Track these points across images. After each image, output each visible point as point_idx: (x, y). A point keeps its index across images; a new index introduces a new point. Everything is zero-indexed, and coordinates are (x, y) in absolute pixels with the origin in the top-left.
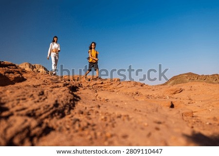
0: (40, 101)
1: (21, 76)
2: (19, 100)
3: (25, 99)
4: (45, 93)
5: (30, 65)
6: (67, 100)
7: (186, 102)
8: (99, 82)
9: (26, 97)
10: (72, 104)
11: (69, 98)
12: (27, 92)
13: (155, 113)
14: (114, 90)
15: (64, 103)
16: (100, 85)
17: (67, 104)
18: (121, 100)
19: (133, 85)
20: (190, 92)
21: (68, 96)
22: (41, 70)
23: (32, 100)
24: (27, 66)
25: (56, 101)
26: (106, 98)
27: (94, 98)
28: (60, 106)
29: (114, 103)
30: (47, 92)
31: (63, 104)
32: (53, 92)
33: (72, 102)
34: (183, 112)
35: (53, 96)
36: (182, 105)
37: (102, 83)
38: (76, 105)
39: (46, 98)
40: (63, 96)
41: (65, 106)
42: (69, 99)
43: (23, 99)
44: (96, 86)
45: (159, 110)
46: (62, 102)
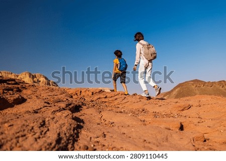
0: (41, 136)
1: (20, 98)
2: (18, 137)
3: (25, 135)
4: (47, 123)
5: (30, 75)
6: (70, 129)
7: (196, 121)
8: (103, 96)
9: (26, 132)
10: (75, 134)
11: (73, 126)
12: (27, 124)
13: (165, 143)
14: (118, 106)
15: (67, 135)
16: (104, 100)
17: (71, 135)
18: (128, 123)
19: (139, 100)
20: (198, 108)
21: (71, 125)
22: (42, 79)
23: (32, 136)
24: (28, 75)
25: (59, 134)
26: (111, 121)
27: (98, 121)
28: (63, 142)
29: (120, 128)
30: (49, 120)
31: (66, 137)
32: (55, 120)
33: (76, 131)
34: (194, 136)
35: (55, 125)
36: (192, 125)
37: (106, 97)
38: (79, 135)
39: (48, 130)
40: (66, 124)
41: (68, 140)
42: (72, 129)
43: (22, 136)
44: (100, 100)
45: (169, 139)
46: (65, 134)
